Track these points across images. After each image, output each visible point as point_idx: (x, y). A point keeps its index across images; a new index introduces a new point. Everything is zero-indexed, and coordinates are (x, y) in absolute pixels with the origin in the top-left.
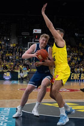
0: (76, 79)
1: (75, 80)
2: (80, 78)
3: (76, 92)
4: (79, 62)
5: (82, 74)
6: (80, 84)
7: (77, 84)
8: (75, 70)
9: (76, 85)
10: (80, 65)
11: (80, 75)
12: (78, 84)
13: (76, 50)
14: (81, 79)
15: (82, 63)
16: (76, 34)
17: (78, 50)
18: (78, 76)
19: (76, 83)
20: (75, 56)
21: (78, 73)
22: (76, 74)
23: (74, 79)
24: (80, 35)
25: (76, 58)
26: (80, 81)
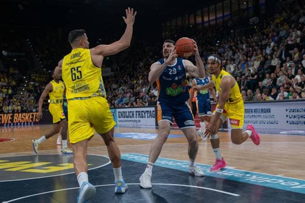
0: (6, 122)
1: (5, 124)
2: (12, 120)
3: (5, 142)
4: (11, 96)
5: (15, 114)
6: (12, 130)
7: (8, 130)
8: (3, 109)
9: (6, 131)
10: (11, 100)
11: (12, 117)
12: (10, 130)
13: (4, 78)
14: (14, 122)
15: (15, 98)
16: (3, 52)
17: (8, 77)
18: (10, 118)
19: (6, 130)
20: (4, 88)
21: (9, 113)
22: (5, 115)
23: (3, 122)
24: (11, 54)
25: (6, 90)
26: (14, 125)
